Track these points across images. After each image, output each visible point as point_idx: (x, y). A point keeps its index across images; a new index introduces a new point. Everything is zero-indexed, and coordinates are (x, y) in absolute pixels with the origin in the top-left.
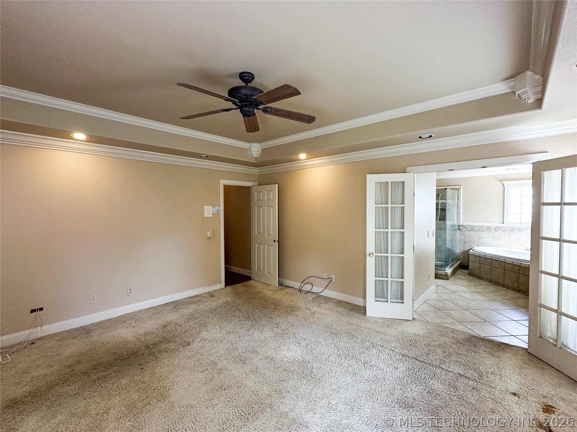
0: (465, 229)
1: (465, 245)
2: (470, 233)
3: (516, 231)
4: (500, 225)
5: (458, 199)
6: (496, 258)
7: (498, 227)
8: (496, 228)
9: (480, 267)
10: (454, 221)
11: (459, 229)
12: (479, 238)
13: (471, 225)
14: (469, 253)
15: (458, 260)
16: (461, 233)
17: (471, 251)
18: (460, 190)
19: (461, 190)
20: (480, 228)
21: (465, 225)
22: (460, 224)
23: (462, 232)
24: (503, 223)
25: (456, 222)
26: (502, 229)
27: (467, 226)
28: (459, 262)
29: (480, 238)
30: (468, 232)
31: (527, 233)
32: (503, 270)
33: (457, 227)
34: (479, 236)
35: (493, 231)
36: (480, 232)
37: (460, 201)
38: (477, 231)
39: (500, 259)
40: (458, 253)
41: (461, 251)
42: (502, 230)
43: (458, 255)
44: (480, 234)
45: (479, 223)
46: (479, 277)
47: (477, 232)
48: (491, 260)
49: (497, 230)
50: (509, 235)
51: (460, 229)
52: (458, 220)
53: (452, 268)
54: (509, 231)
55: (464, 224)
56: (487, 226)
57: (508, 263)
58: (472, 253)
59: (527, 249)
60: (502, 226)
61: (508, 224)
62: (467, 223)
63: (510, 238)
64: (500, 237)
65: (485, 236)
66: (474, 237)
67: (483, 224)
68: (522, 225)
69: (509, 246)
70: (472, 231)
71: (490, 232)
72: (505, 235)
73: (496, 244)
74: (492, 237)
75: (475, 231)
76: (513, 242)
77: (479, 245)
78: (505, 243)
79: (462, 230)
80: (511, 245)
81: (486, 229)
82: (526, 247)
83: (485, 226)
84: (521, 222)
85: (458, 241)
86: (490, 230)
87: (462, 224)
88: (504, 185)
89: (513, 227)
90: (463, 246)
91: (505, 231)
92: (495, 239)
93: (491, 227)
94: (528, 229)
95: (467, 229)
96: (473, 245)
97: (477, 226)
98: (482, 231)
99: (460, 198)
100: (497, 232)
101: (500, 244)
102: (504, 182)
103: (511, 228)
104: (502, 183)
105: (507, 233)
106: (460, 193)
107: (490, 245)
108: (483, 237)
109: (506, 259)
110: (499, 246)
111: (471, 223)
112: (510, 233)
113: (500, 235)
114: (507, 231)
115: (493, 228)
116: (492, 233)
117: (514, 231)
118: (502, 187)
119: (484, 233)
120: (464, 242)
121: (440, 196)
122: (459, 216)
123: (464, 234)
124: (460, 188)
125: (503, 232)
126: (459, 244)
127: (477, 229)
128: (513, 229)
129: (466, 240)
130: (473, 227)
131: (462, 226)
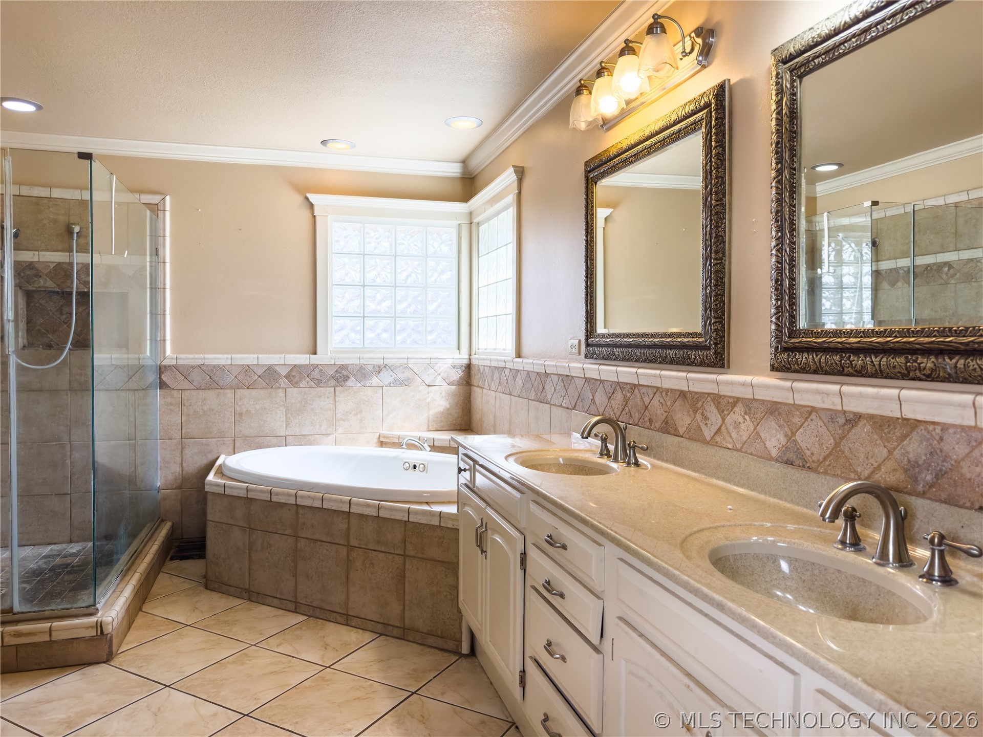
0: (186, 385)
1: (188, 452)
2: (204, 400)
3: (351, 382)
4: (303, 359)
5: (156, 252)
6: (314, 499)
7: (299, 366)
8: (293, 374)
9: (251, 545)
10: (141, 349)
11: (162, 385)
12: (239, 417)
13: (208, 366)
14: (207, 489)
15: (163, 521)
16: (169, 400)
17: (211, 477)
18: (160, 214)
19: (168, 214)
20: (239, 377)
21: (183, 366)
22: (166, 363)
23: (172, 396)
24: (315, 353)
25: (148, 354)
27: (193, 367)
28: (163, 533)
29: (241, 415)
30: (194, 393)
31: (381, 384)
32: (344, 551)
33: (152, 377)
34: (238, 409)
35: (284, 382)
36: (239, 392)
37: (164, 262)
38: (231, 388)
39: (330, 500)
40: (159, 490)
41: (170, 477)
42: (312, 380)
43: (160, 496)
44: (241, 399)
45: (233, 356)
46: (248, 591)
47: (229, 393)
48: (295, 507)
49: (297, 379)
51: (165, 384)
52: (158, 342)
53: (137, 577)
54: (333, 382)
55: (181, 362)
56: (263, 365)
57: (362, 516)
58: (217, 485)
59: (382, 439)
60: (311, 363)
61: (329, 354)
62: (191, 356)
63: (336, 406)
64: (304, 406)
65: (258, 407)
66: (219, 415)
67: (248, 359)
68: (367, 356)
69: (334, 435)
70: (212, 389)
71: (273, 390)
72: (320, 397)
73: (293, 434)
74: (281, 408)
75: (221, 389)
76: (344, 420)
77: (237, 445)
78: (320, 426)
79: (173, 389)
80: (340, 430)
81: (259, 376)
82: (380, 435)
83: (256, 365)
84: (366, 348)
85: (159, 438)
86: (274, 382)
87: (174, 362)
88: (312, 206)
89: (342, 365)
90: (180, 457)
91: (320, 381)
92: (289, 415)
93: (277, 368)
94: (384, 369)
95: (193, 380)
96: (217, 447)
97: (230, 369)
98: (248, 388)
99: (162, 248)
100: (295, 387)
101: (307, 434)
102: (312, 197)
103: (336, 371)
104: (307, 199)
105: (325, 389)
106: (162, 224)
107: (274, 441)
108: (250, 411)
109: (350, 500)
110: (302, 440)
111: (206, 356)
112: (334, 388)
113: (306, 396)
114: (326, 382)
115: (283, 372)
116: (281, 393)
117: (346, 380)
118: (306, 213)
119: (254, 393)
120: (182, 439)
121: (77, 233)
122: (162, 328)
123: (183, 403)
124: (162, 205)
125: (314, 385)
126: (164, 449)
127: (229, 379)
128: (345, 374)
129: (188, 430)
130: (214, 370)
131: (171, 369)
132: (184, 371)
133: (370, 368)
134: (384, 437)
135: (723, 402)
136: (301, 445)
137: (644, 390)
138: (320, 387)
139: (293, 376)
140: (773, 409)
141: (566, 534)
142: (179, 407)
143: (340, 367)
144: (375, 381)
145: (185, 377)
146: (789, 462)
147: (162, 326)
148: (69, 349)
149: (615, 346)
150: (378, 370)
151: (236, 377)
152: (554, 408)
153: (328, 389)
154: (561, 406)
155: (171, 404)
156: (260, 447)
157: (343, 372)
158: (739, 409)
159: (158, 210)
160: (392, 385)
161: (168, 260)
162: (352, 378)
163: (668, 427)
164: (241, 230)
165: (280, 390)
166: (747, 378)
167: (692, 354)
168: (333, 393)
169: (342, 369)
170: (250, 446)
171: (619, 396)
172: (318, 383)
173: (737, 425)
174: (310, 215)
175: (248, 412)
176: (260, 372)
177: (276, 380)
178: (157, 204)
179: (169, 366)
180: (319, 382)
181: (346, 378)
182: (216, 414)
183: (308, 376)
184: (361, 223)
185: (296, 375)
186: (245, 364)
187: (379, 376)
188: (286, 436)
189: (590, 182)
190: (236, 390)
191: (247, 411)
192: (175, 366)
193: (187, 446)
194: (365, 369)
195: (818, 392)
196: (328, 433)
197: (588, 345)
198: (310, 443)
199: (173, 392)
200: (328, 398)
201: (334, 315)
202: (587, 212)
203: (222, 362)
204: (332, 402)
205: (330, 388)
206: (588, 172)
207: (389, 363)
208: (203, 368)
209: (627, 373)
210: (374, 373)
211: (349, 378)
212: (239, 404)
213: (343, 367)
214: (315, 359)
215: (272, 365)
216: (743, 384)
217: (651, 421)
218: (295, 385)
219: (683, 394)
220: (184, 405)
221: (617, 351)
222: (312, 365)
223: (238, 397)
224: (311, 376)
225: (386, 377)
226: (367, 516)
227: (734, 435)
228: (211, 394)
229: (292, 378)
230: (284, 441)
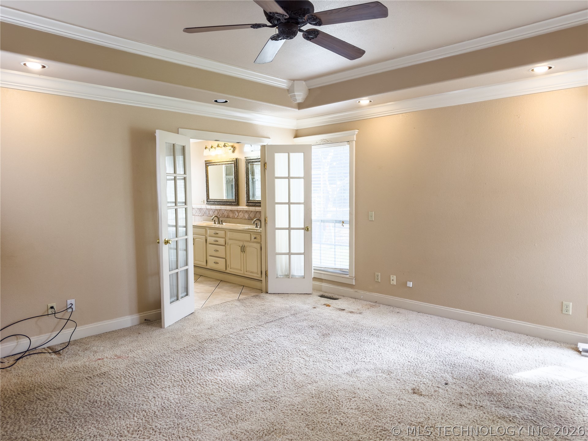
135: (238, 211)
137: (223, 210)
140: (246, 211)
141: (218, 232)
146: (249, 219)
149: (215, 202)
152: (196, 217)
154: (199, 216)
158: (241, 212)
163: (228, 217)
166: (242, 207)
167: (233, 203)
171: (216, 212)
173: (241, 215)
189: (206, 167)
195: (252, 209)
197: (207, 201)
202: (206, 172)
206: (206, 164)
209: (218, 207)
216: (242, 208)
217: (224, 216)
219: (231, 210)
221: (216, 203)
227: (240, 216)
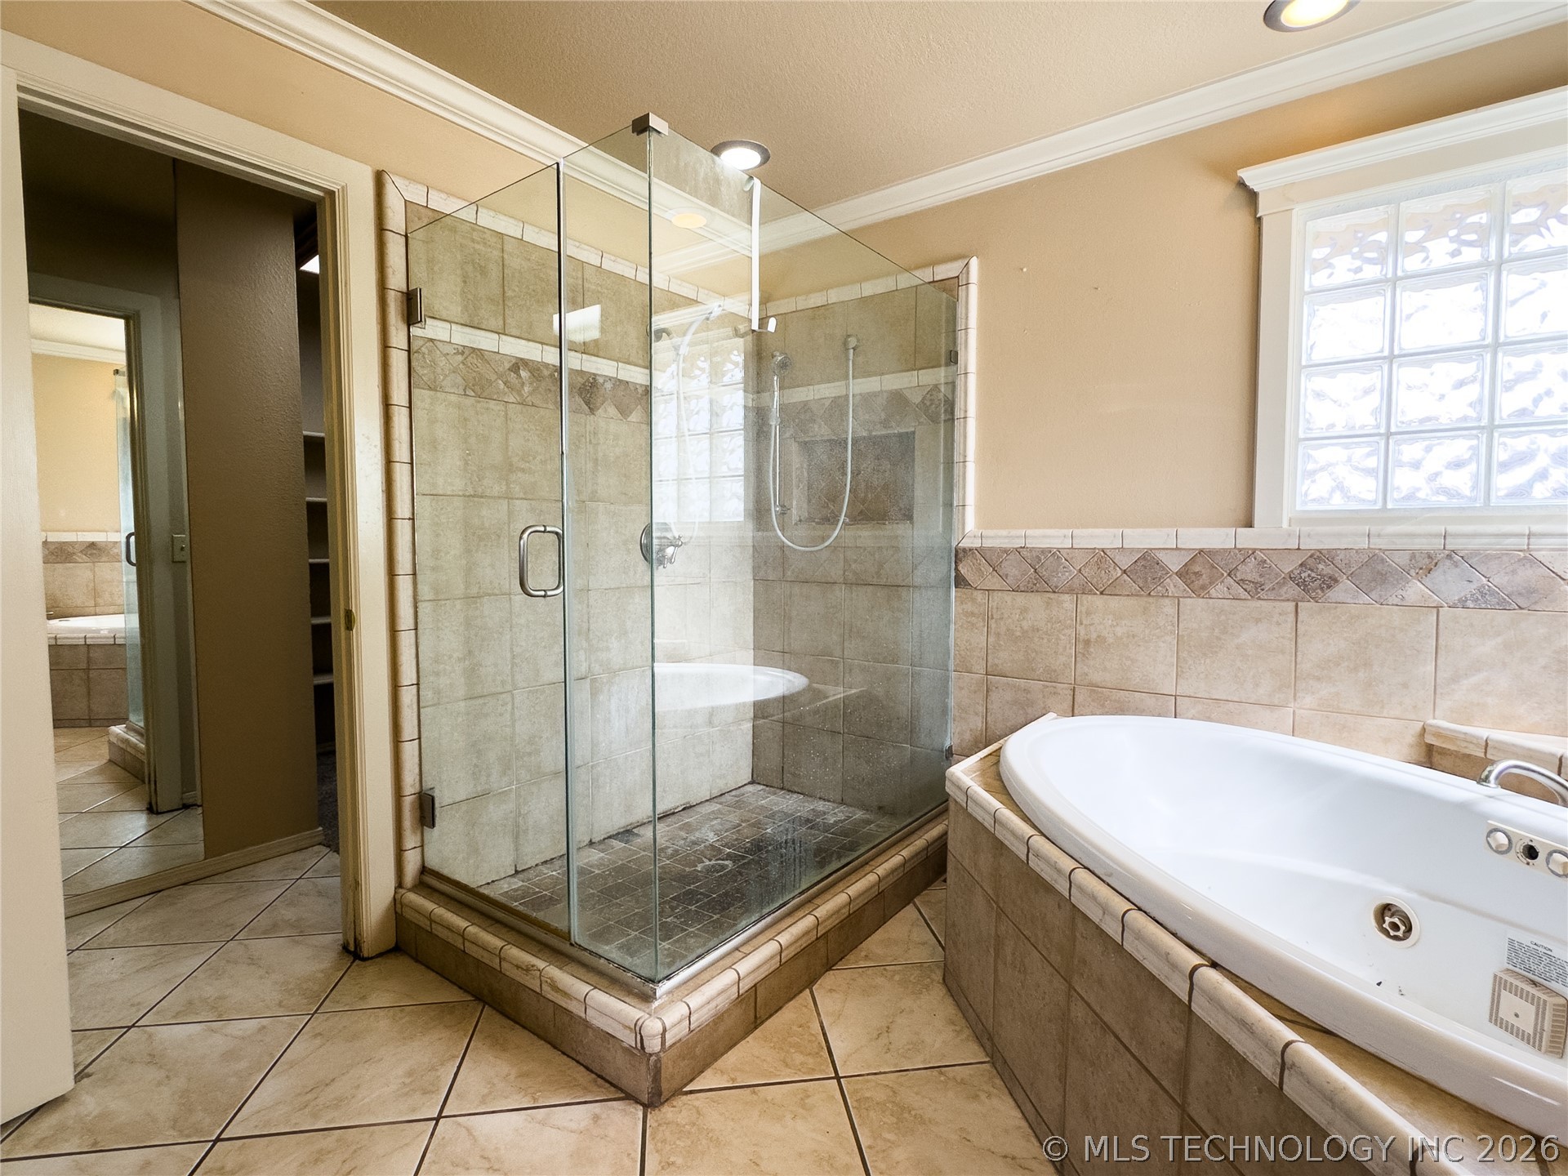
0: (994, 582)
1: (995, 698)
2: (1024, 610)
3: (1344, 590)
4: (1219, 538)
5: (954, 357)
7: (1211, 553)
8: (1197, 568)
11: (960, 581)
12: (1084, 646)
13: (1031, 550)
16: (969, 607)
18: (962, 292)
19: (974, 290)
20: (1086, 572)
21: (990, 549)
22: (965, 544)
23: (973, 600)
24: (1249, 524)
26: (1239, 576)
27: (1006, 551)
30: (1008, 597)
31: (1435, 600)
32: (1170, 1116)
33: (944, 568)
34: (1082, 631)
35: (1175, 585)
36: (1087, 600)
37: (966, 373)
38: (1071, 591)
40: (949, 753)
41: (968, 736)
42: (1239, 582)
44: (1088, 613)
45: (1077, 532)
47: (1067, 600)
48: (1069, 906)
49: (1205, 579)
50: (1292, 617)
51: (964, 579)
52: (955, 509)
54: (1292, 590)
55: (988, 544)
56: (1132, 550)
57: (1225, 1048)
58: (963, 790)
59: (1430, 740)
60: (1238, 546)
61: (1285, 525)
62: (1004, 533)
63: (1299, 645)
64: (1218, 639)
65: (1119, 631)
66: (1049, 641)
67: (1103, 538)
68: (1391, 529)
69: (1292, 710)
70: (1037, 591)
71: (1151, 600)
72: (1258, 621)
73: (1192, 695)
74: (1168, 638)
75: (1054, 592)
76: (1318, 679)
77: (1079, 698)
78: (1257, 685)
79: (975, 588)
80: (1308, 700)
81: (1124, 572)
82: (1424, 729)
83: (1118, 548)
84: (1389, 509)
85: (952, 667)
86: (1155, 583)
87: (977, 544)
88: (1252, 197)
89: (1320, 551)
90: (983, 706)
91: (1259, 586)
92: (1184, 654)
93: (1161, 556)
94: (1448, 563)
95: (1007, 576)
96: (1044, 697)
97: (1071, 556)
98: (1102, 593)
99: (963, 349)
100: (1199, 596)
101: (1225, 698)
102: (1252, 176)
103: (1301, 565)
104: (1242, 184)
105: (1270, 603)
106: (964, 309)
107: (1150, 701)
108: (1105, 638)
109: (1195, 968)
110: (1215, 709)
111: (1029, 532)
112: (1294, 603)
113: (1223, 617)
114: (1274, 589)
115: (1175, 564)
116: (1169, 607)
117: (1329, 587)
118: (1240, 220)
119: (1114, 603)
120: (986, 674)
121: (854, 349)
122: (961, 486)
123: (990, 614)
124: (964, 275)
125: (1244, 595)
126: (961, 688)
127: (1067, 574)
128: (1325, 573)
129: (996, 661)
130: (1043, 557)
131: (973, 553)
132: (993, 559)
133: (1403, 559)
134: (1438, 734)
136: (1209, 719)
138: (1259, 598)
139: (1196, 573)
142: (984, 620)
143: (1311, 556)
144: (1415, 590)
145: (994, 569)
147: (961, 482)
148: (843, 522)
150: (1426, 564)
151: (1080, 570)
153: (1277, 604)
155: (973, 614)
156: (1121, 710)
157: (1321, 566)
159: (959, 286)
160: (1470, 604)
161: (972, 367)
162: (1345, 584)
164: (1097, 289)
165: (1167, 601)
168: (1292, 615)
169: (1319, 560)
170: (1103, 706)
172: (1255, 589)
174: (1249, 220)
175: (1101, 639)
176: (1125, 562)
177: (1158, 581)
178: (958, 277)
179: (970, 550)
180: (1257, 589)
181: (1330, 582)
182: (1043, 639)
183: (1229, 575)
184: (1389, 203)
185: (1203, 571)
186: (1098, 547)
187: (1426, 581)
188: (1175, 696)
190: (1079, 596)
191: (1099, 637)
192: (980, 550)
193: (994, 688)
194: (1383, 561)
196: (1276, 702)
198: (1229, 719)
199: (975, 593)
200: (1278, 624)
201: (1301, 435)
203: (1056, 544)
204: (1289, 636)
205: (1286, 603)
207: (1461, 547)
208: (1024, 553)
210: (1413, 572)
211: (1336, 581)
212: (1084, 622)
213: (1319, 556)
214: (1247, 538)
215: (1151, 549)
218: (1201, 591)
220: (992, 618)
222: (1240, 550)
223: (1084, 609)
224: (1238, 575)
225: (1451, 584)
226: (1242, 1062)
228: (1036, 600)
229: (1193, 578)
230: (1172, 706)
